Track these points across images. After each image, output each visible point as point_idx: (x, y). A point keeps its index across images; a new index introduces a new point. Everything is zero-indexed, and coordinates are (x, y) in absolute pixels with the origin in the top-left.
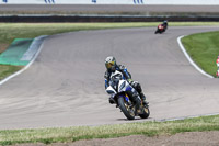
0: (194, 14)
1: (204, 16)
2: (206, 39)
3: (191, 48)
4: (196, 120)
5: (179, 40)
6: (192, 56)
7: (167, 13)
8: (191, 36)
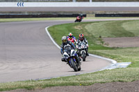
0: (55, 12)
1: (62, 14)
2: (63, 28)
3: (54, 34)
4: (57, 79)
5: (46, 29)
6: (54, 39)
7: (38, 12)
8: (54, 27)
